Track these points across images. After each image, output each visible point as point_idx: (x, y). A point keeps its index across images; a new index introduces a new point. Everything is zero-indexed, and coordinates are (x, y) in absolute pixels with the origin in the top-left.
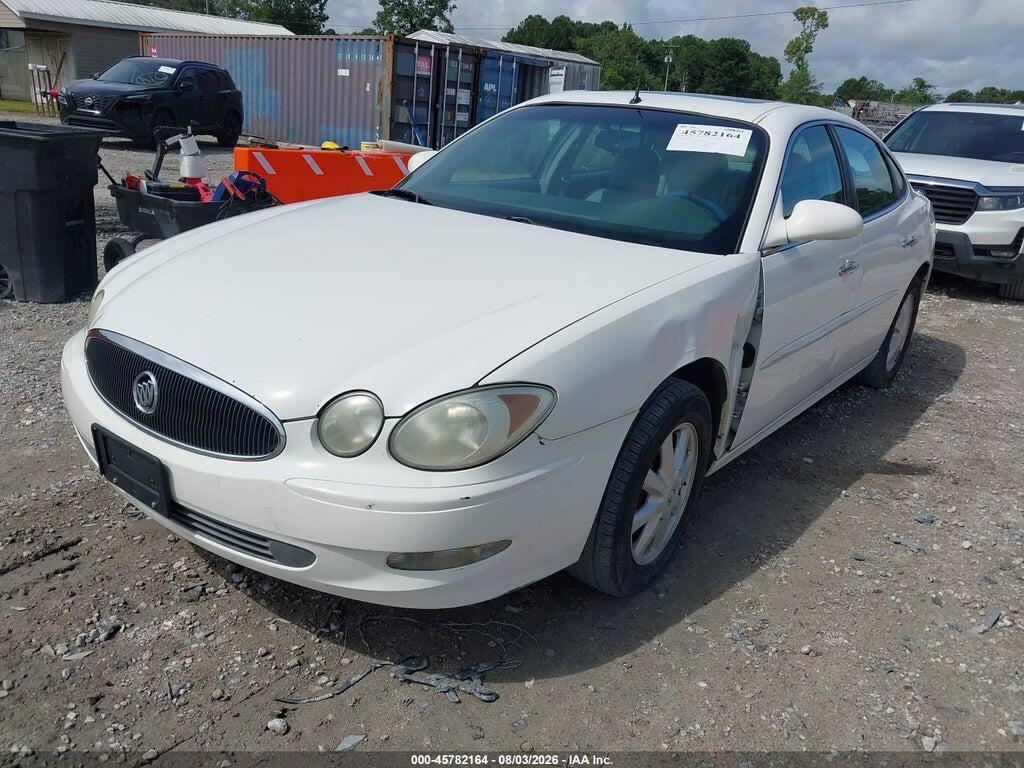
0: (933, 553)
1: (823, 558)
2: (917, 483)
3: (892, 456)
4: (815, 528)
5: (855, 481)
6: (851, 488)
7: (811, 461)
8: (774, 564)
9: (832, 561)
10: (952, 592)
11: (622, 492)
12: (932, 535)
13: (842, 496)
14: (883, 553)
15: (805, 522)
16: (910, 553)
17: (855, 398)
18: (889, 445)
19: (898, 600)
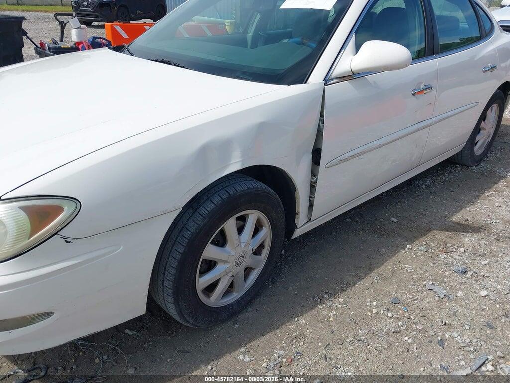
0: (456, 300)
1: (368, 300)
2: (468, 240)
3: (458, 218)
4: (374, 276)
5: (422, 236)
6: (416, 243)
7: (396, 220)
8: (329, 304)
9: (374, 303)
10: (456, 335)
11: (175, 267)
12: (461, 283)
13: (406, 249)
14: (416, 298)
15: (370, 268)
16: (437, 299)
17: (450, 173)
18: (459, 209)
19: (410, 341)
